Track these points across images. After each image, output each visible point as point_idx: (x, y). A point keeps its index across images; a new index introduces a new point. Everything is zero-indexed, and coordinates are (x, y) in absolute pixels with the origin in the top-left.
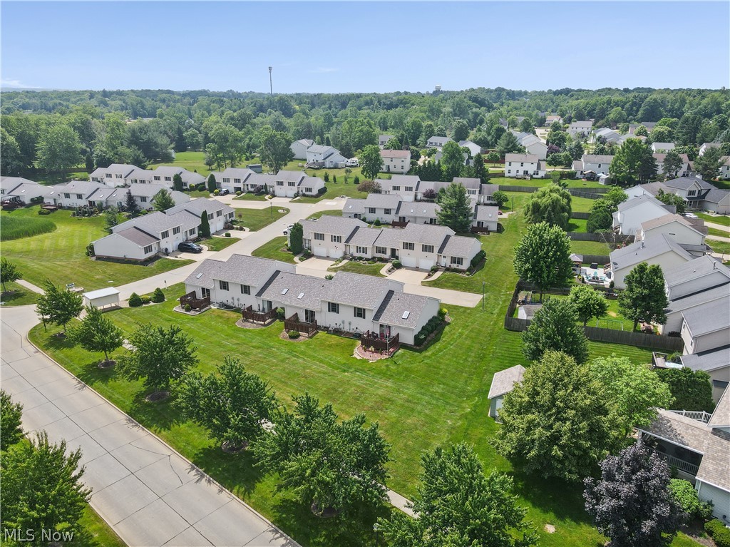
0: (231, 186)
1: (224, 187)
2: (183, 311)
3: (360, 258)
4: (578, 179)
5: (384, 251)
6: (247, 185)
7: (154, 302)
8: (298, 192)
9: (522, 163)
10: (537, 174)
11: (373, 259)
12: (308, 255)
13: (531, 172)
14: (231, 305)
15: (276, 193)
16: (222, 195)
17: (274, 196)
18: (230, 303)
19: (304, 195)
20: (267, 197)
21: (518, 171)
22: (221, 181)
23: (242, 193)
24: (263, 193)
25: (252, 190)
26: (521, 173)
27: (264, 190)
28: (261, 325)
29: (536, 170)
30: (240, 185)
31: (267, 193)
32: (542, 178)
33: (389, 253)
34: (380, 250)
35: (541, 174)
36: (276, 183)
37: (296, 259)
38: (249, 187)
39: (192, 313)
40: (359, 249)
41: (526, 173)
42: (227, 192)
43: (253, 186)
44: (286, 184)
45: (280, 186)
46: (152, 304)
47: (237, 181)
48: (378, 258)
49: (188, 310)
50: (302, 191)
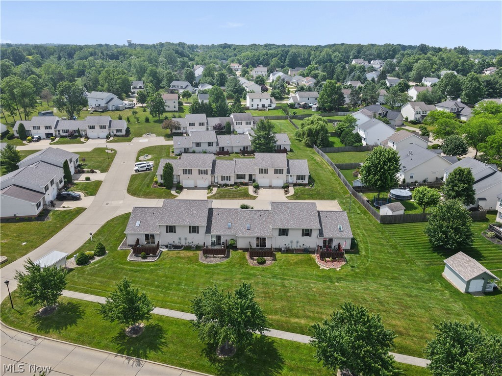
0: (43, 132)
1: (36, 134)
2: (140, 259)
3: (226, 185)
4: (296, 108)
5: (243, 177)
6: (59, 131)
7: (99, 256)
8: (109, 133)
9: (261, 99)
10: (271, 106)
11: (236, 183)
12: (180, 188)
13: (266, 105)
14: (178, 244)
15: (89, 135)
16: (36, 141)
17: (87, 138)
18: (177, 243)
19: (115, 136)
20: (83, 140)
21: (258, 105)
22: (31, 129)
23: (56, 137)
24: (76, 137)
25: (64, 134)
26: (260, 106)
27: (77, 134)
28: (223, 257)
29: (269, 103)
30: (52, 131)
31: (81, 137)
32: (274, 109)
33: (247, 178)
34: (239, 177)
35: (274, 106)
36: (88, 128)
37: (173, 192)
38: (61, 132)
39: (149, 259)
40: (223, 178)
41: (263, 106)
42: (39, 139)
43: (64, 131)
44: (97, 128)
45: (92, 130)
46: (97, 258)
47: (47, 128)
48: (240, 183)
49: (144, 257)
50: (113, 132)
